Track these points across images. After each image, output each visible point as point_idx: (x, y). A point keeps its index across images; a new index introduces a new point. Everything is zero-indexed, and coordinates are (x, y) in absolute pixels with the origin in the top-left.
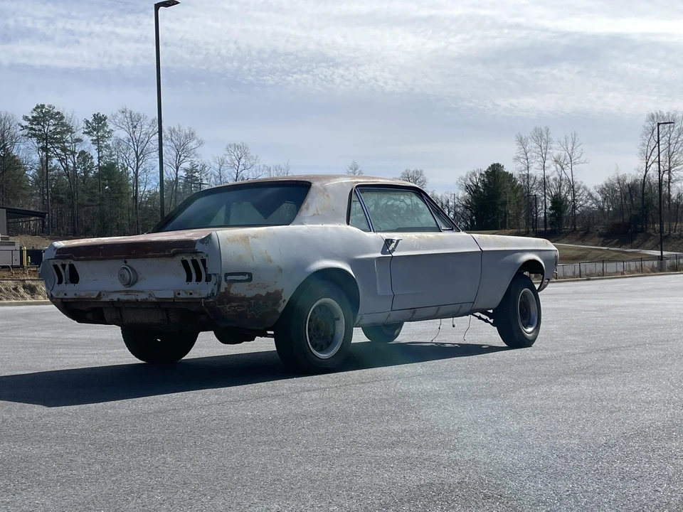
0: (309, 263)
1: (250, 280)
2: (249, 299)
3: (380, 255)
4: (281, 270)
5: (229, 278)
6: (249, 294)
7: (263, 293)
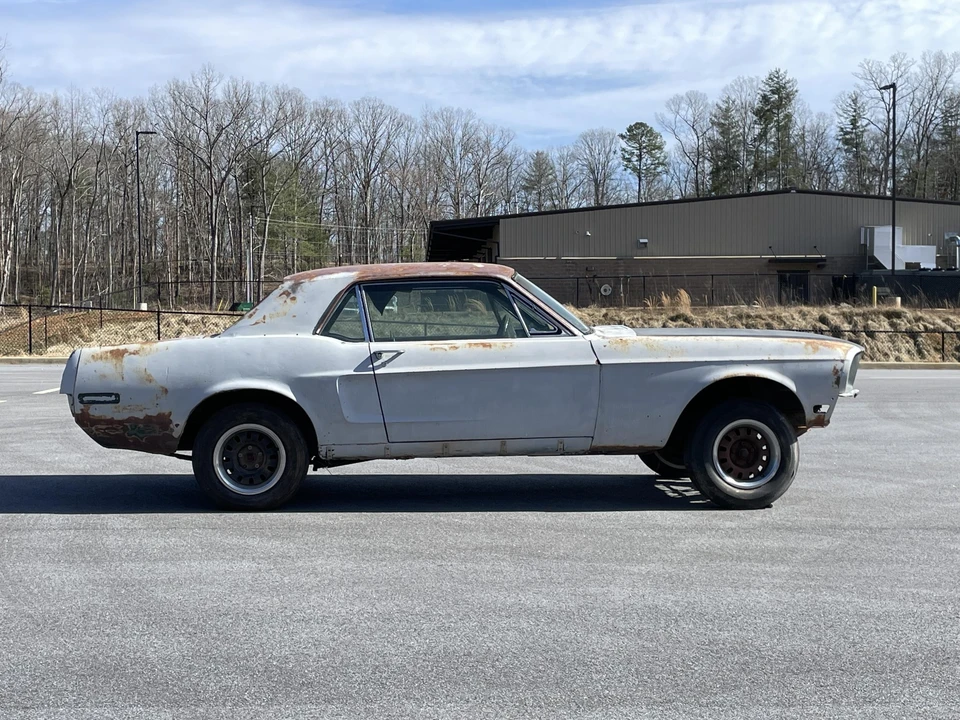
0: (213, 383)
1: (117, 401)
2: (120, 422)
3: (352, 372)
4: (166, 391)
5: (85, 399)
6: (118, 417)
7: (141, 415)
